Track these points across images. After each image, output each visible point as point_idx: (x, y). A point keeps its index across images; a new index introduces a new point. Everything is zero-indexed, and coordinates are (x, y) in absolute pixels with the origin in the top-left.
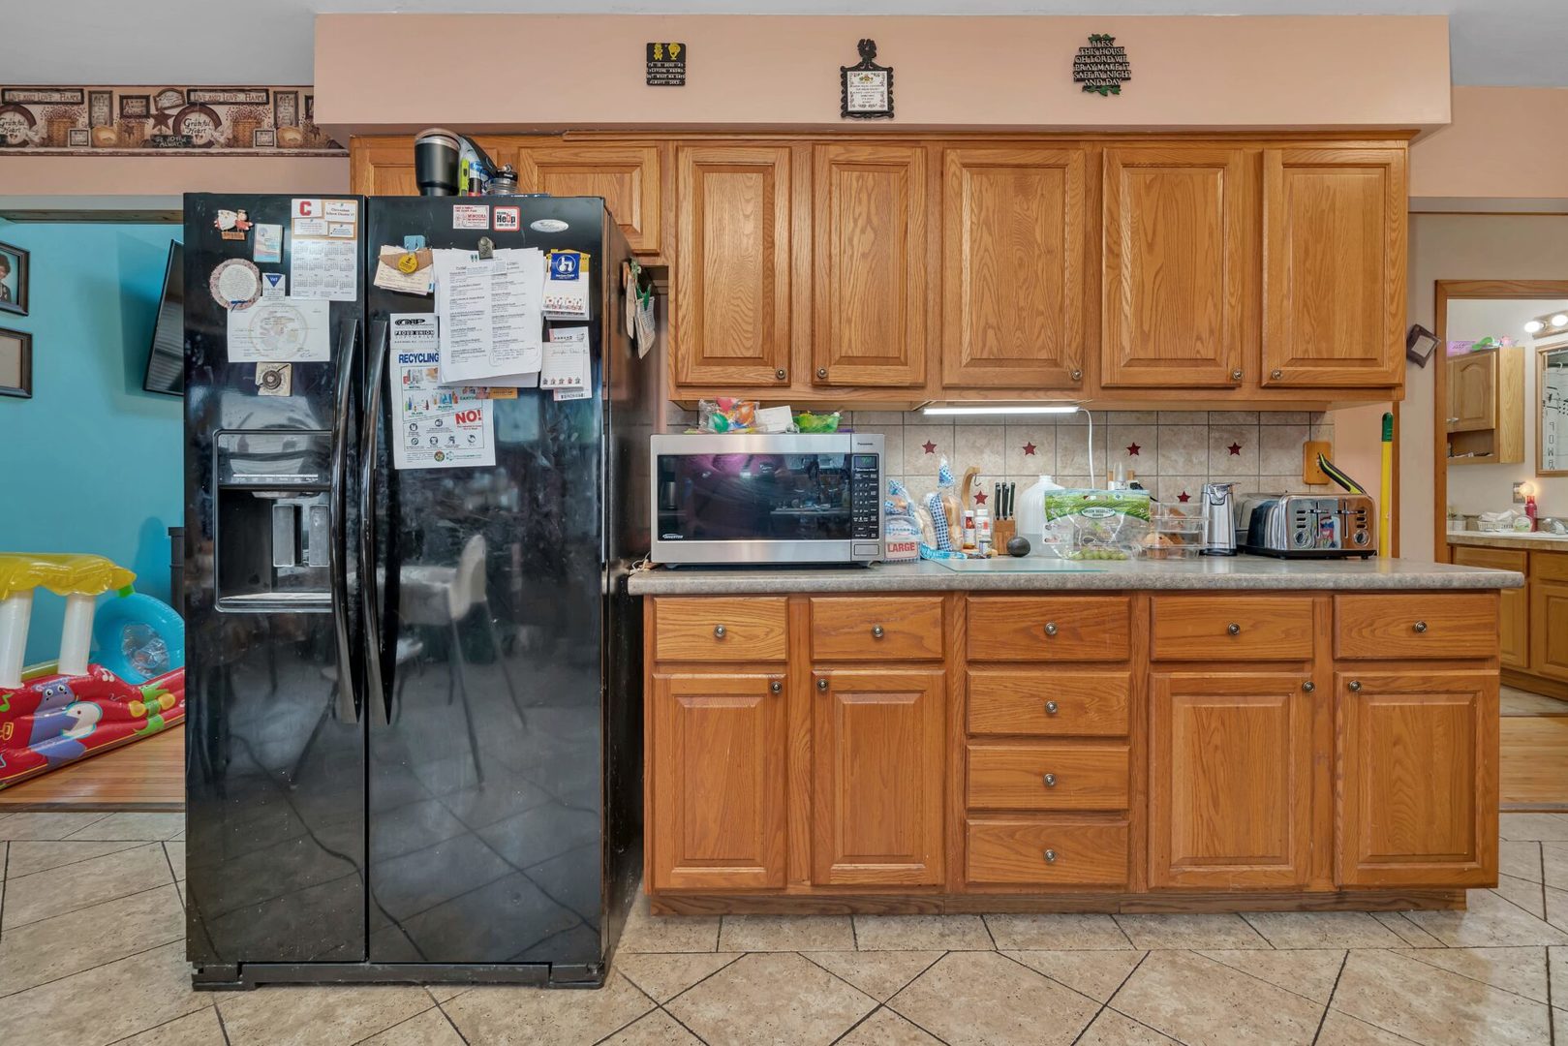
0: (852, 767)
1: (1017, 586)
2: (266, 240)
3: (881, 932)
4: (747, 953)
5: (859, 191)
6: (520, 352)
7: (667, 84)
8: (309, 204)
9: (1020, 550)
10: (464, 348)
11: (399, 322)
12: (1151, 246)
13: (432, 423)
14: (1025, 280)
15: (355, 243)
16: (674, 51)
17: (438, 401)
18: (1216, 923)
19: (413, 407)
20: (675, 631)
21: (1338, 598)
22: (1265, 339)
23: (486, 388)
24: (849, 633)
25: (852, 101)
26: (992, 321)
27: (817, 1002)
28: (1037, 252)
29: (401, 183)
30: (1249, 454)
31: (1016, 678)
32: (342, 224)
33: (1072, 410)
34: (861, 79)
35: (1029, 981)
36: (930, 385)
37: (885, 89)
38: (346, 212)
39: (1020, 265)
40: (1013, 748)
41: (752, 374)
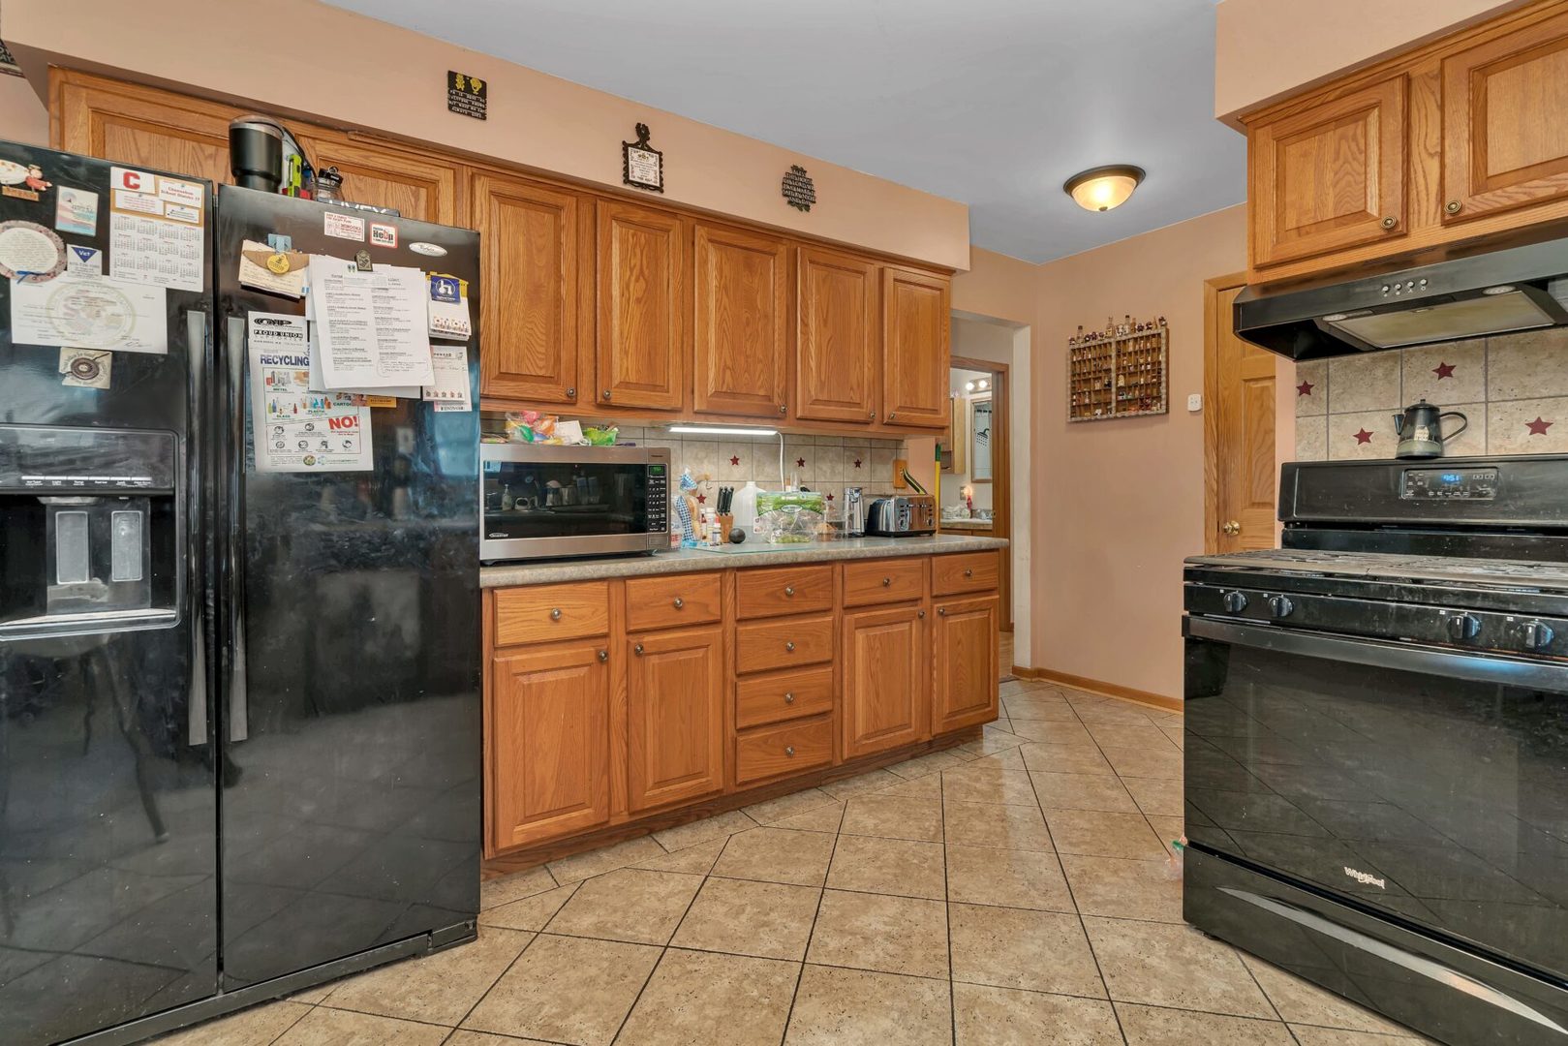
0: (660, 712)
1: (769, 562)
2: (75, 207)
3: (679, 838)
4: (585, 880)
5: (634, 247)
6: (410, 366)
7: (469, 115)
8: (137, 177)
9: (738, 539)
10: (348, 356)
11: (259, 321)
12: (825, 322)
13: (302, 427)
14: (751, 335)
15: (201, 230)
16: (476, 86)
17: (308, 405)
18: (874, 776)
19: (278, 409)
20: (515, 617)
21: (934, 559)
22: (886, 393)
23: (362, 396)
24: (655, 607)
25: (633, 172)
26: (729, 363)
27: (662, 890)
28: (758, 316)
29: (135, 139)
30: (866, 466)
31: (766, 629)
32: (183, 206)
33: (773, 433)
34: (640, 156)
35: (790, 836)
36: (685, 410)
37: (657, 168)
38: (189, 196)
39: (748, 324)
40: (768, 679)
41: (543, 391)
